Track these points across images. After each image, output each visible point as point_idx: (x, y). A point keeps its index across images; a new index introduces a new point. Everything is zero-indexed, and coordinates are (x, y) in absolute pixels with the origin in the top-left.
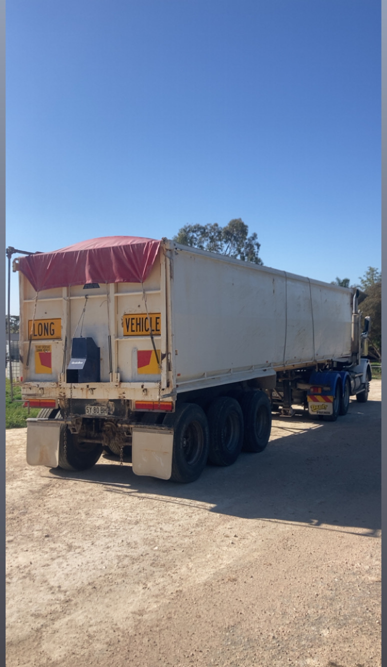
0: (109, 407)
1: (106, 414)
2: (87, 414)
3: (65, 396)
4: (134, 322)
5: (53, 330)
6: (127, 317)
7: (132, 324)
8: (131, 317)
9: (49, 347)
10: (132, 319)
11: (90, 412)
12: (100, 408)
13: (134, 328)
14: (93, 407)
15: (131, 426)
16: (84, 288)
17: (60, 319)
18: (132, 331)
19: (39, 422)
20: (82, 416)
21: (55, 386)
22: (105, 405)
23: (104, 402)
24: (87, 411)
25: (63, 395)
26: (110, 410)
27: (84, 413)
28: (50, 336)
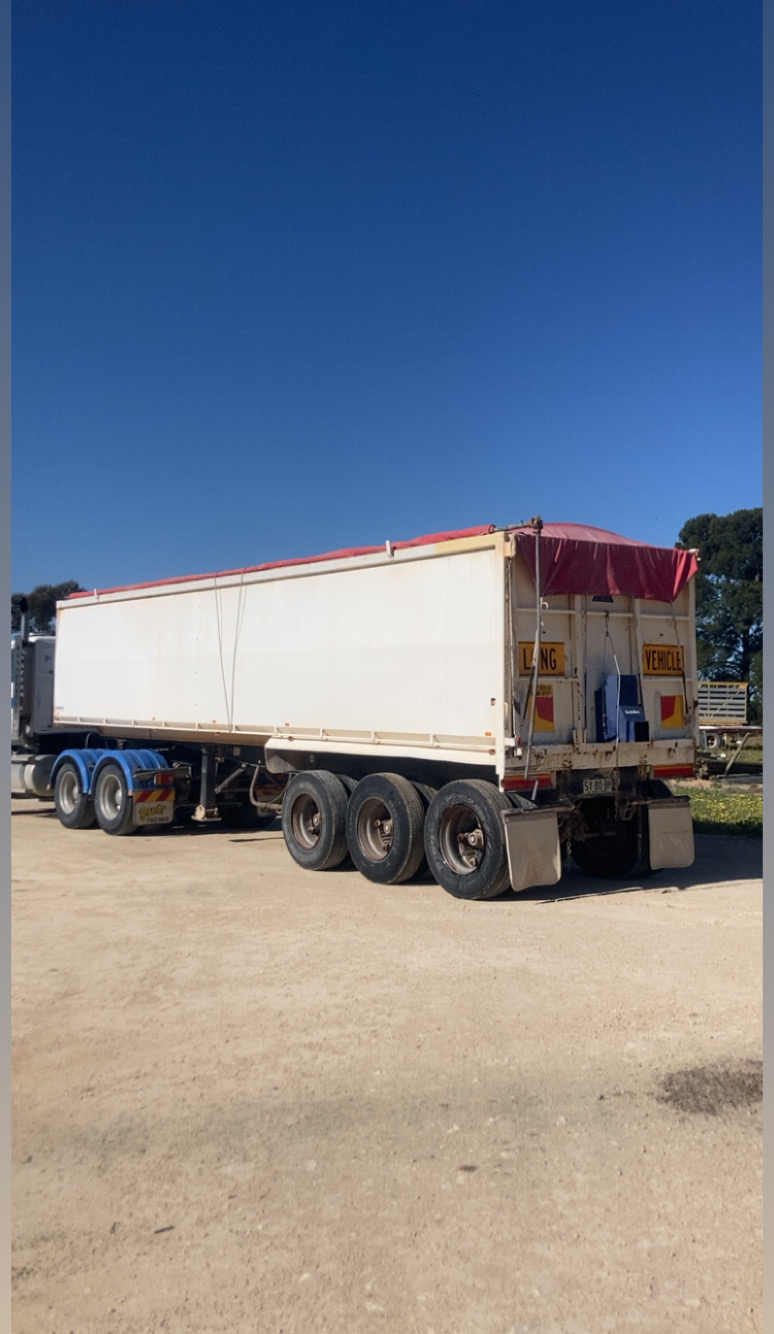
0: (613, 780)
1: (610, 790)
2: (585, 792)
3: (571, 766)
4: (656, 656)
5: (555, 661)
6: (648, 648)
7: (654, 659)
8: (652, 648)
9: (550, 688)
10: (654, 652)
11: (590, 788)
12: (603, 781)
13: (656, 665)
14: (594, 781)
15: (648, 802)
16: (594, 600)
17: (562, 643)
18: (654, 669)
19: (526, 815)
20: (579, 796)
21: (570, 751)
22: (609, 775)
23: (608, 772)
24: (585, 788)
25: (568, 765)
26: (614, 784)
27: (582, 791)
28: (550, 671)
